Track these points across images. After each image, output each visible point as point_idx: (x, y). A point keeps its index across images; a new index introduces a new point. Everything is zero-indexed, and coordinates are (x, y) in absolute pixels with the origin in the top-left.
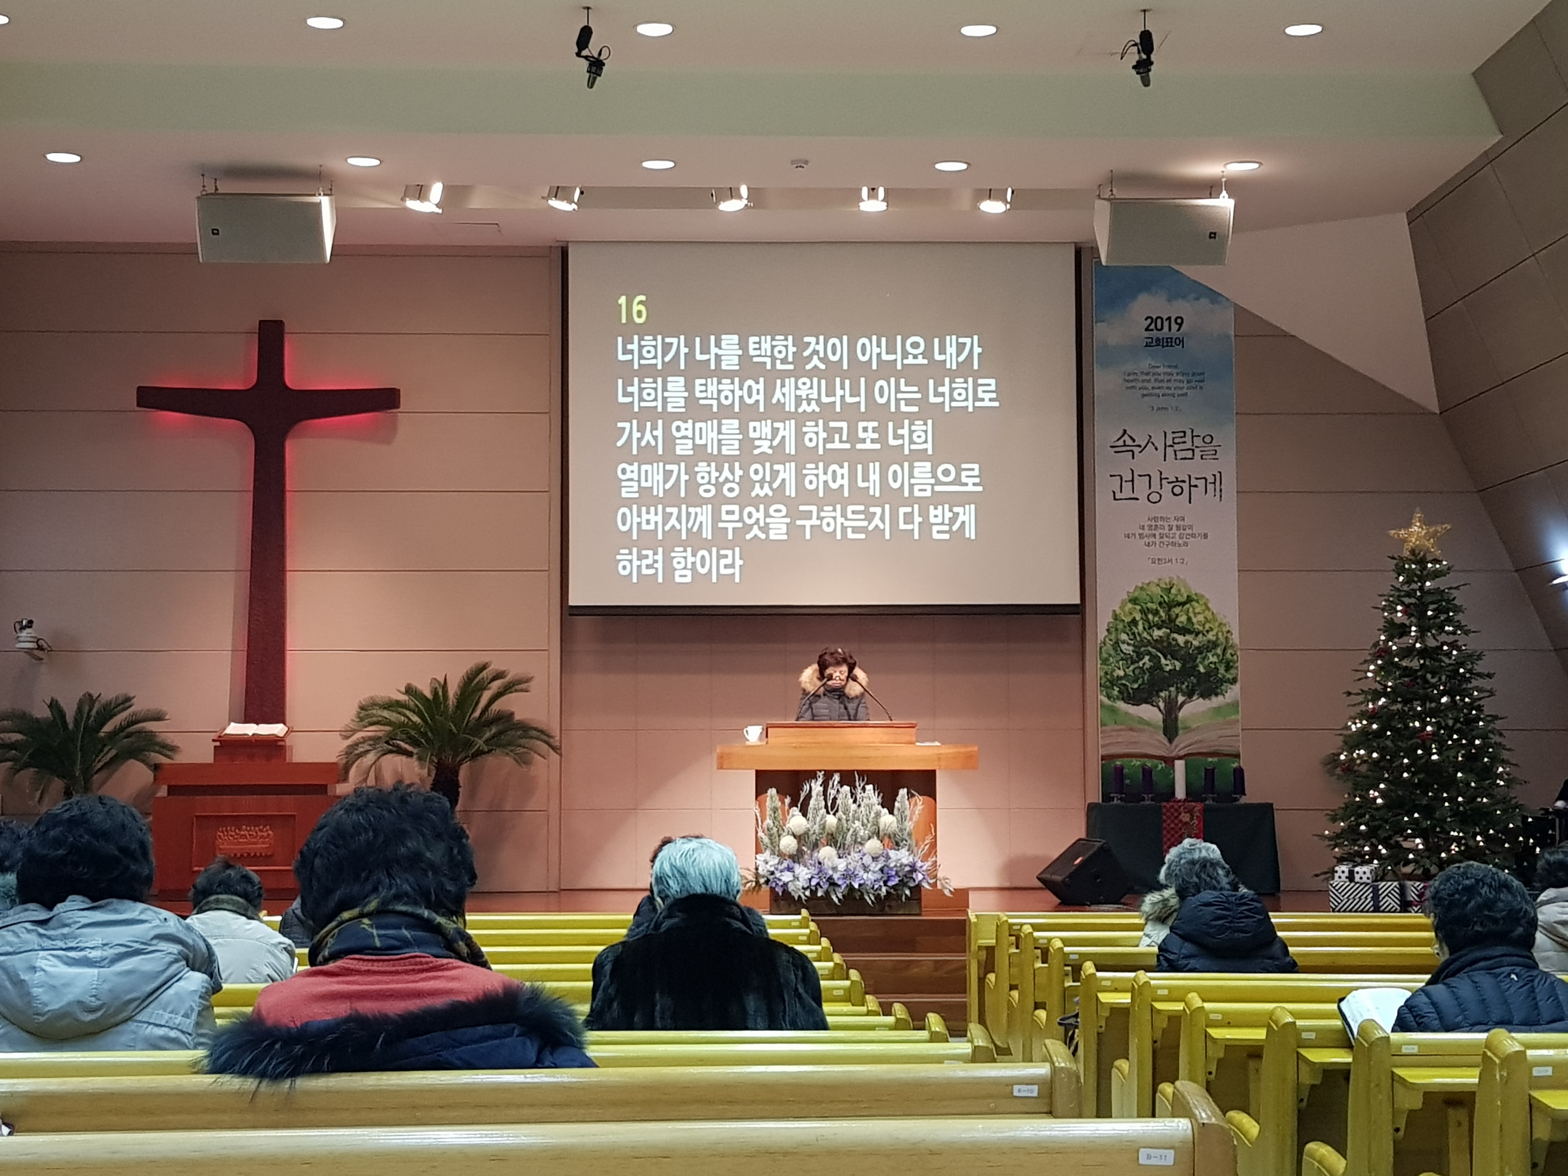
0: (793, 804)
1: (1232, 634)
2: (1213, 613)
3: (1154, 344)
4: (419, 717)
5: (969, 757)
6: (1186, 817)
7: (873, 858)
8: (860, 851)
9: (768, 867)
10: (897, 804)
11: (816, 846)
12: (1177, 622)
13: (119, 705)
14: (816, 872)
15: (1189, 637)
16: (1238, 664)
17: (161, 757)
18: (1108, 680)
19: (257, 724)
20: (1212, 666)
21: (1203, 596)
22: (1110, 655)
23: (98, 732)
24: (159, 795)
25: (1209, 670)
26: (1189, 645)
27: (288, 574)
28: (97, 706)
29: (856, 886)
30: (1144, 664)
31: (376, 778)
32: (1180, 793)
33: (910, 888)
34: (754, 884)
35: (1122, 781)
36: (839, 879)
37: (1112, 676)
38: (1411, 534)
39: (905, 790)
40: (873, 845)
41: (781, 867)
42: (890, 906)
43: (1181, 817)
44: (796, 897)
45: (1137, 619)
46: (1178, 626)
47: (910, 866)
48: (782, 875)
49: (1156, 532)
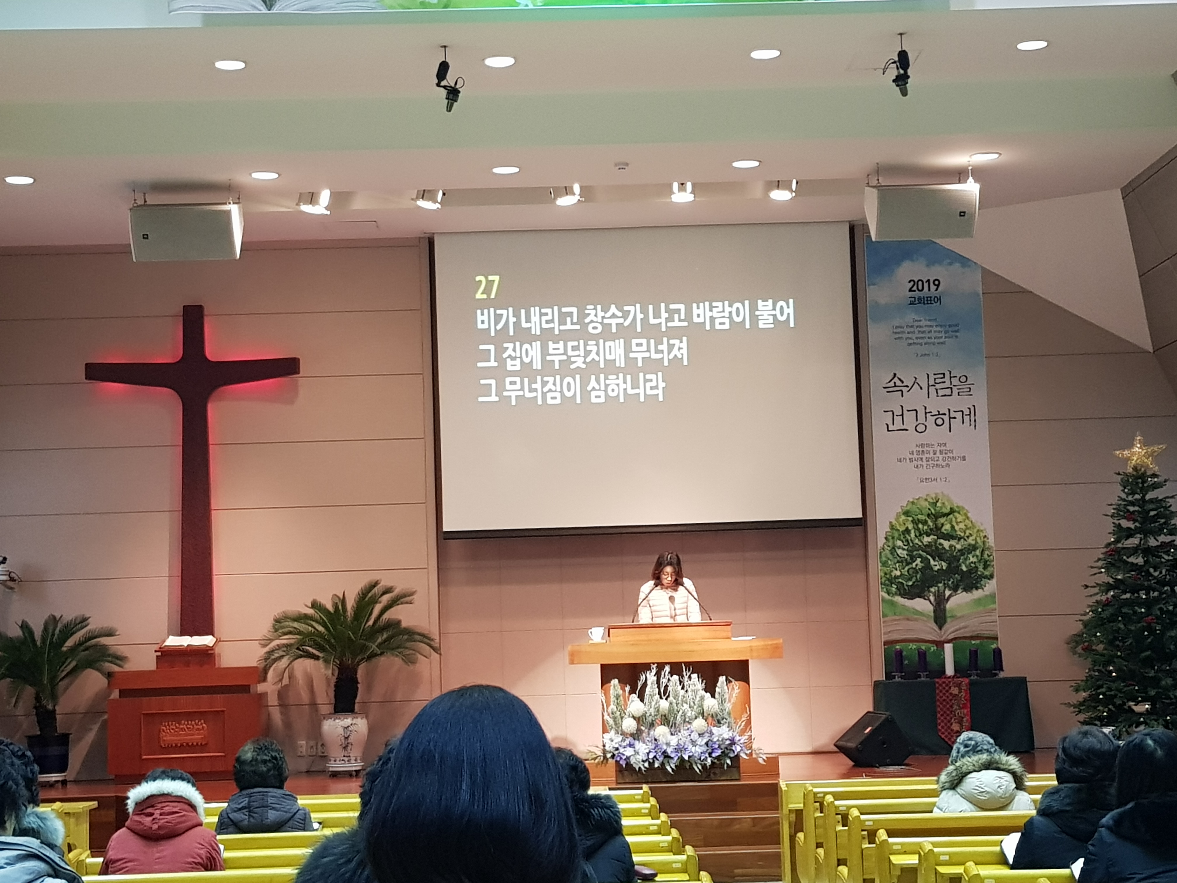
0: (632, 691)
1: (988, 539)
2: (972, 522)
3: (917, 302)
4: (323, 626)
5: (775, 648)
6: (955, 691)
7: (699, 734)
8: (688, 729)
9: (613, 743)
10: (717, 689)
11: (652, 725)
12: (943, 530)
13: (78, 624)
14: (653, 747)
15: (953, 542)
16: (994, 563)
17: (113, 665)
18: (888, 580)
19: (191, 636)
20: (973, 565)
21: (963, 508)
22: (889, 559)
23: (62, 646)
24: (112, 697)
25: (970, 568)
26: (953, 548)
27: (213, 512)
28: (60, 626)
29: (686, 758)
30: (917, 565)
31: (290, 678)
32: (950, 671)
33: (730, 758)
34: (602, 758)
35: (902, 663)
36: (672, 752)
37: (891, 575)
38: (1133, 454)
39: (724, 677)
40: (699, 724)
41: (624, 744)
42: (715, 774)
43: (950, 691)
44: (637, 769)
45: (910, 528)
46: (943, 533)
47: (730, 740)
48: (625, 751)
49: (923, 456)
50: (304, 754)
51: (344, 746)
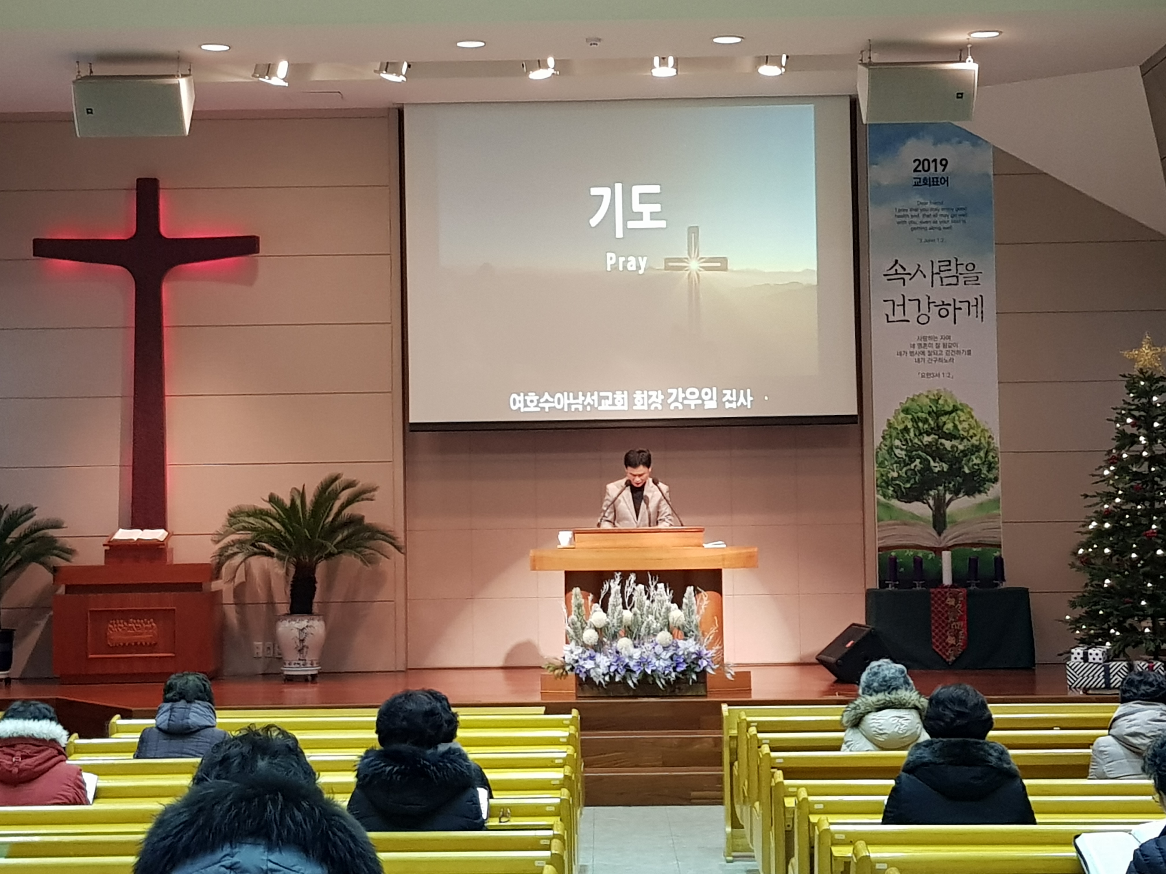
0: (596, 601)
1: (993, 439)
2: (976, 421)
3: (922, 183)
4: (280, 523)
5: (750, 557)
6: (951, 602)
7: (664, 648)
8: (652, 642)
9: (573, 655)
10: (684, 600)
11: (615, 637)
12: (945, 429)
13: (23, 515)
14: (614, 660)
15: (955, 442)
16: (999, 465)
17: (60, 559)
18: (885, 481)
19: (142, 529)
20: (976, 467)
21: (967, 406)
22: (885, 459)
23: (7, 537)
24: (58, 593)
25: (973, 470)
26: (955, 449)
27: (167, 399)
28: (5, 516)
29: (649, 672)
30: (915, 466)
31: (245, 574)
32: (947, 580)
33: (696, 673)
34: (561, 670)
35: (896, 571)
36: (634, 666)
37: (888, 477)
38: (1140, 355)
39: (692, 588)
40: (664, 636)
41: (584, 656)
42: (680, 689)
43: (946, 602)
44: (597, 683)
45: (909, 427)
46: (945, 433)
47: (696, 654)
48: (585, 663)
49: (925, 350)
50: (261, 655)
51: (299, 648)
